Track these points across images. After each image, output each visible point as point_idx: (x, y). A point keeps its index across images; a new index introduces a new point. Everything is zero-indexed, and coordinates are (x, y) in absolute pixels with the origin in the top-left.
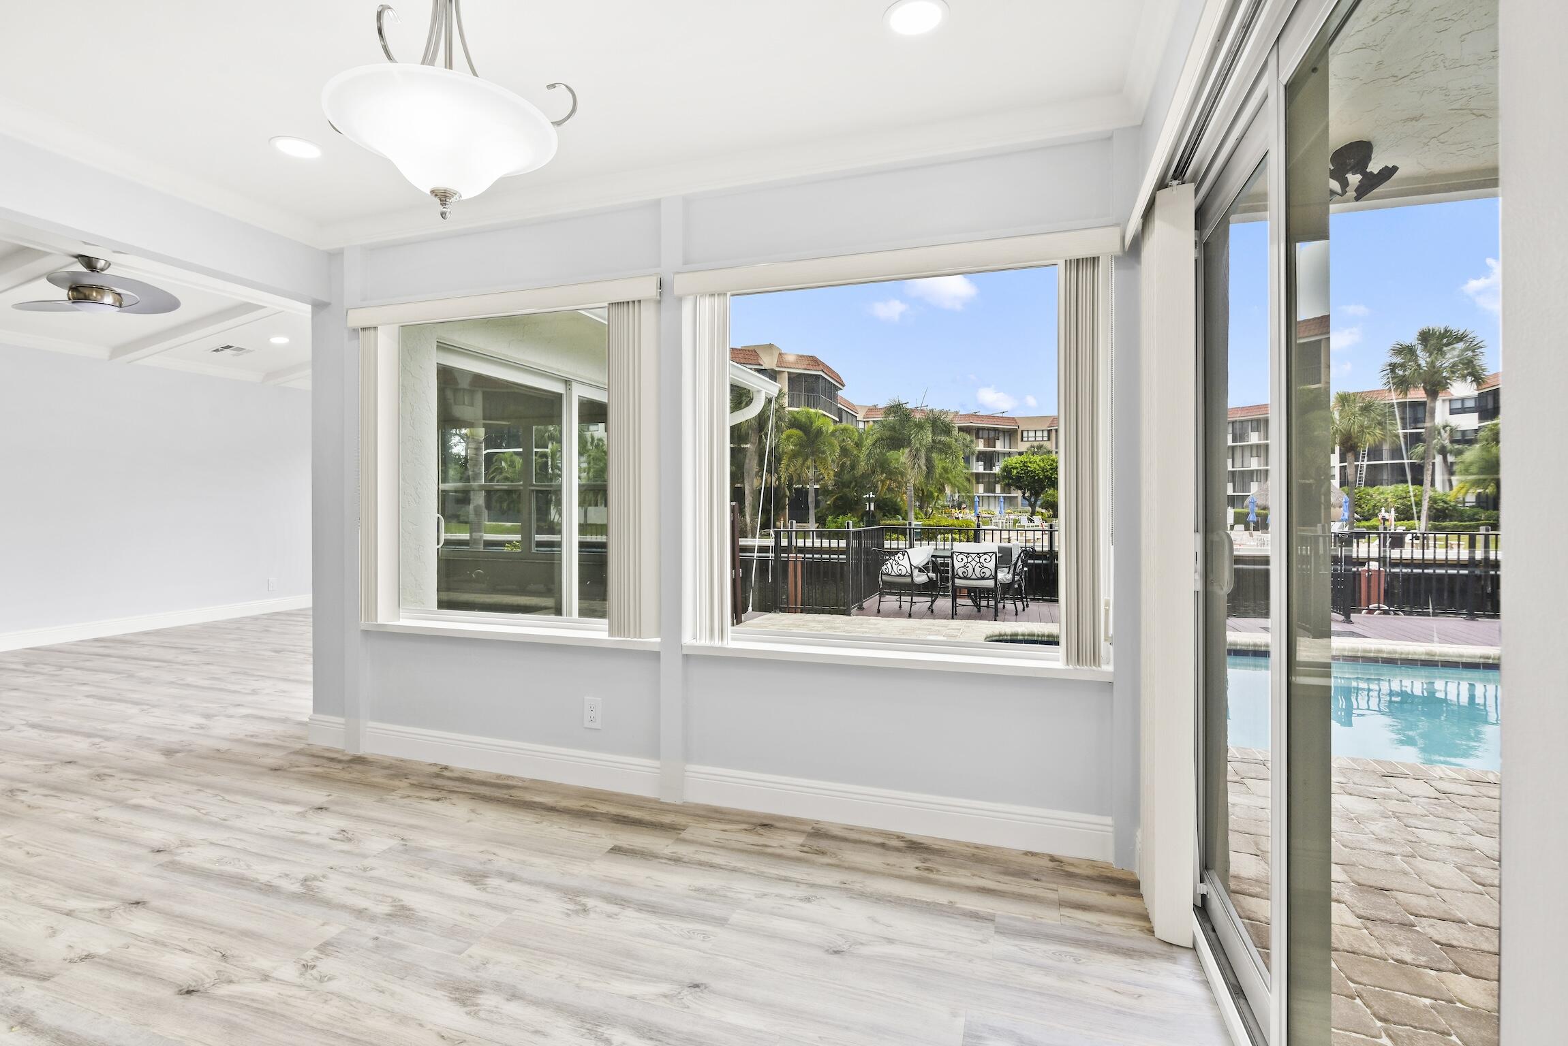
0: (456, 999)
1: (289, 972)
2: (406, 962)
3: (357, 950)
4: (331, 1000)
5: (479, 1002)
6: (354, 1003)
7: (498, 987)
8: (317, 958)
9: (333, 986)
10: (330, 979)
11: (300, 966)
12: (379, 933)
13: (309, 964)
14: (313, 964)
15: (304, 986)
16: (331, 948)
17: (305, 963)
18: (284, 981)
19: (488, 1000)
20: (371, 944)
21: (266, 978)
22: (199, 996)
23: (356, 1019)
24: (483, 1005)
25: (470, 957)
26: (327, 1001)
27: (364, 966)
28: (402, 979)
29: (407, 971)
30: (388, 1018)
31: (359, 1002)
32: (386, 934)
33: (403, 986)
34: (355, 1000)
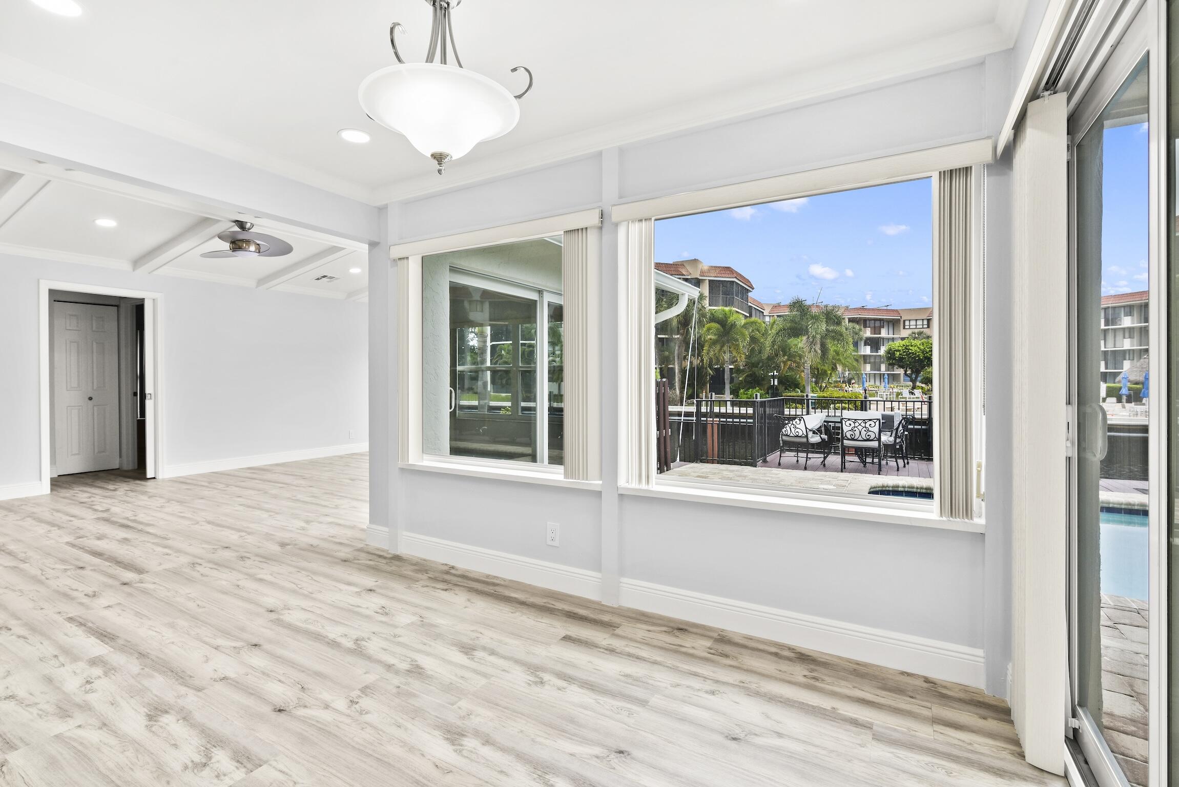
0: (447, 739)
1: (341, 704)
2: (417, 707)
3: (386, 694)
4: (366, 728)
5: (464, 743)
6: (380, 732)
7: (477, 734)
8: (360, 696)
9: (368, 718)
10: (367, 713)
11: (348, 701)
12: (401, 684)
13: (355, 700)
14: (357, 700)
15: (350, 716)
16: (369, 690)
17: (352, 699)
18: (338, 711)
19: (470, 743)
20: (395, 690)
21: (327, 707)
22: (286, 714)
23: (381, 744)
24: (466, 746)
25: (460, 708)
26: (363, 728)
27: (389, 706)
28: (413, 719)
29: (416, 713)
30: (401, 746)
31: (384, 732)
32: (405, 685)
33: (413, 725)
34: (382, 730)
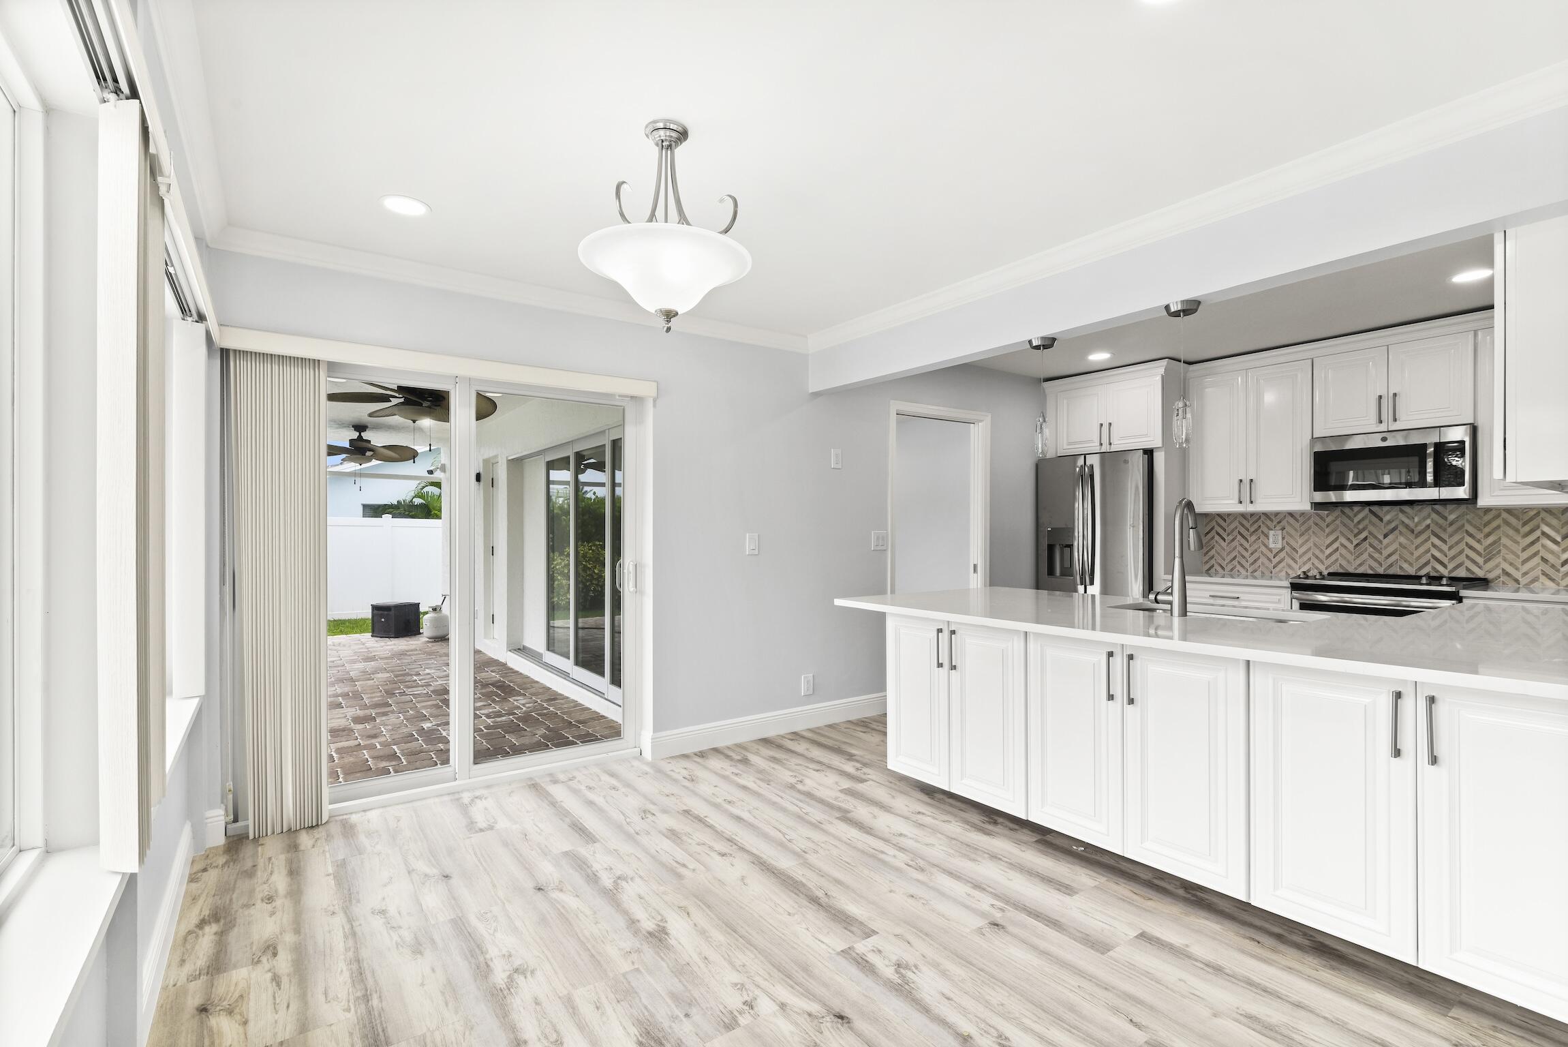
0: (666, 934)
1: (765, 1006)
2: (678, 978)
3: (707, 1008)
4: (740, 966)
5: (654, 926)
6: (726, 956)
7: (636, 933)
8: (740, 1013)
9: (735, 977)
10: (736, 985)
11: (755, 1009)
12: (681, 1020)
13: (747, 1008)
14: (745, 1007)
15: (756, 985)
16: (726, 1020)
17: (750, 1011)
18: (769, 997)
19: (648, 925)
20: (694, 1011)
21: (783, 1006)
22: (833, 1009)
23: (729, 944)
24: (654, 923)
26: (743, 966)
27: (708, 988)
28: (688, 964)
29: (682, 970)
30: (711, 937)
31: (722, 956)
32: (677, 1017)
33: (691, 957)
34: (725, 959)
